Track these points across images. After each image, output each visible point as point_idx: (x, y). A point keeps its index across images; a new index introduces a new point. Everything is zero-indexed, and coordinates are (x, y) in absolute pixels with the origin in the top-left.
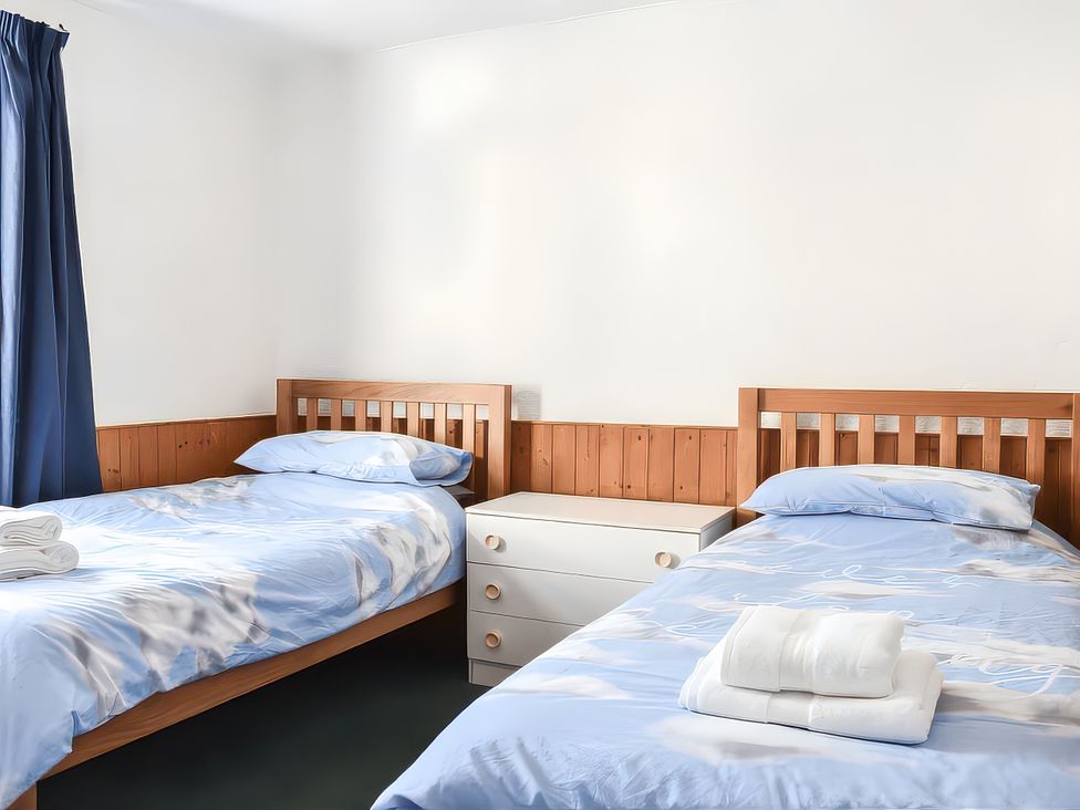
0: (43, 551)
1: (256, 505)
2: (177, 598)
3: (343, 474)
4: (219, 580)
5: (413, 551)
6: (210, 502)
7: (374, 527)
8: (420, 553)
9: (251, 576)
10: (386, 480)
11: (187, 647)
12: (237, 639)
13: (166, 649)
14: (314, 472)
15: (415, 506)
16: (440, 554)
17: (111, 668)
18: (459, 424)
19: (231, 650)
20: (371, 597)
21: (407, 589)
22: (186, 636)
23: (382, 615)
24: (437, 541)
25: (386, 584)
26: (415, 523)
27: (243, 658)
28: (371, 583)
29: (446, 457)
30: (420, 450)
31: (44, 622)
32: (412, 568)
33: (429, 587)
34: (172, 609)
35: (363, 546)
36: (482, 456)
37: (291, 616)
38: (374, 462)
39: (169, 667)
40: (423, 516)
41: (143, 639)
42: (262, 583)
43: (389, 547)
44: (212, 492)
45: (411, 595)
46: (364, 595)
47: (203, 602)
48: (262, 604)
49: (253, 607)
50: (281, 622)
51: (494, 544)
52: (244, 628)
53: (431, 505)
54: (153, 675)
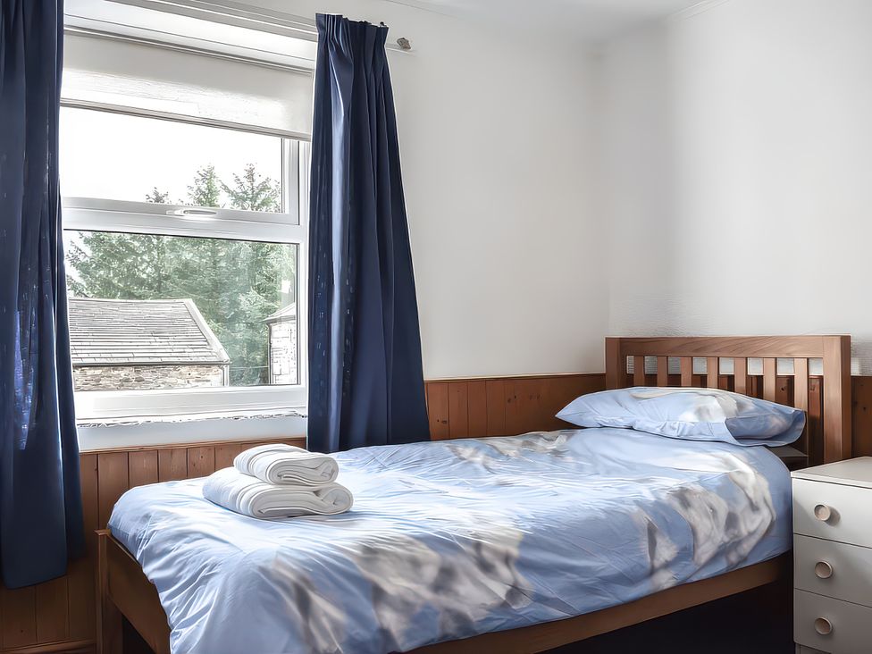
0: (317, 493)
1: (569, 459)
2: (422, 551)
3: (658, 431)
4: (475, 535)
5: (722, 516)
6: (525, 454)
7: (677, 488)
8: (732, 521)
9: (517, 533)
10: (701, 437)
11: (427, 606)
12: (489, 601)
13: (404, 606)
14: (631, 428)
15: (733, 467)
16: (757, 523)
17: (333, 621)
18: (791, 379)
19: (484, 613)
20: (667, 565)
21: (715, 558)
22: (428, 595)
23: (682, 587)
24: (754, 508)
25: (686, 553)
26: (729, 486)
27: (497, 623)
28: (666, 552)
29: (774, 415)
30: (740, 406)
31: (271, 566)
32: (721, 537)
33: (745, 559)
34: (416, 564)
35: (658, 508)
36: (818, 414)
37: (562, 581)
38: (689, 418)
39: (404, 627)
40: (739, 478)
41: (377, 594)
42: (527, 542)
43: (692, 512)
44: (531, 444)
45: (721, 567)
46: (657, 564)
47: (451, 558)
48: (524, 565)
49: (514, 568)
50: (549, 587)
51: (825, 516)
52: (501, 591)
53: (750, 466)
54: (385, 633)
